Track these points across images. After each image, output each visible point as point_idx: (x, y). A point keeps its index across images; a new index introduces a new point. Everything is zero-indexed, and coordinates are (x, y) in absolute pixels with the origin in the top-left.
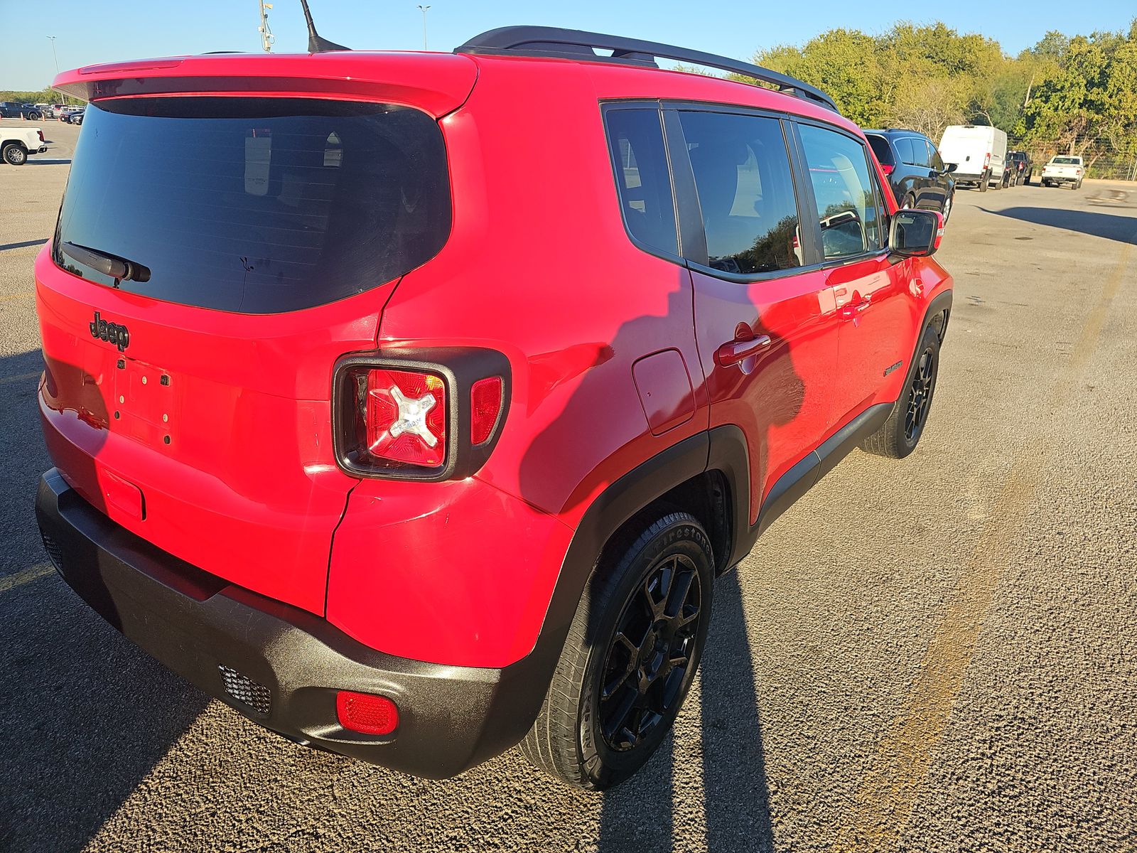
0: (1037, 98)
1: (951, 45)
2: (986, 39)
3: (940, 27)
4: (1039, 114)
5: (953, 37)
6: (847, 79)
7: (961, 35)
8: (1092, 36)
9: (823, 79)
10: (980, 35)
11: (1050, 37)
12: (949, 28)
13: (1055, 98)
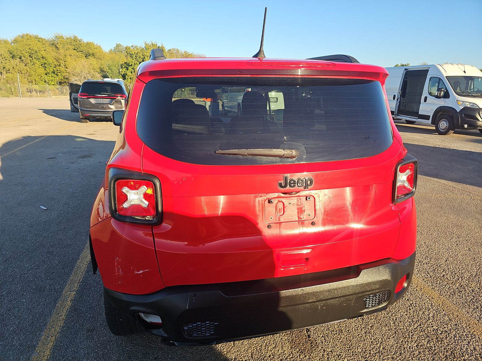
0: (124, 68)
1: (82, 45)
2: (96, 44)
3: (75, 37)
4: (126, 74)
5: (82, 42)
6: (42, 56)
7: (85, 42)
8: (132, 47)
9: (30, 56)
10: (93, 42)
11: (118, 46)
12: (79, 38)
13: (130, 68)
